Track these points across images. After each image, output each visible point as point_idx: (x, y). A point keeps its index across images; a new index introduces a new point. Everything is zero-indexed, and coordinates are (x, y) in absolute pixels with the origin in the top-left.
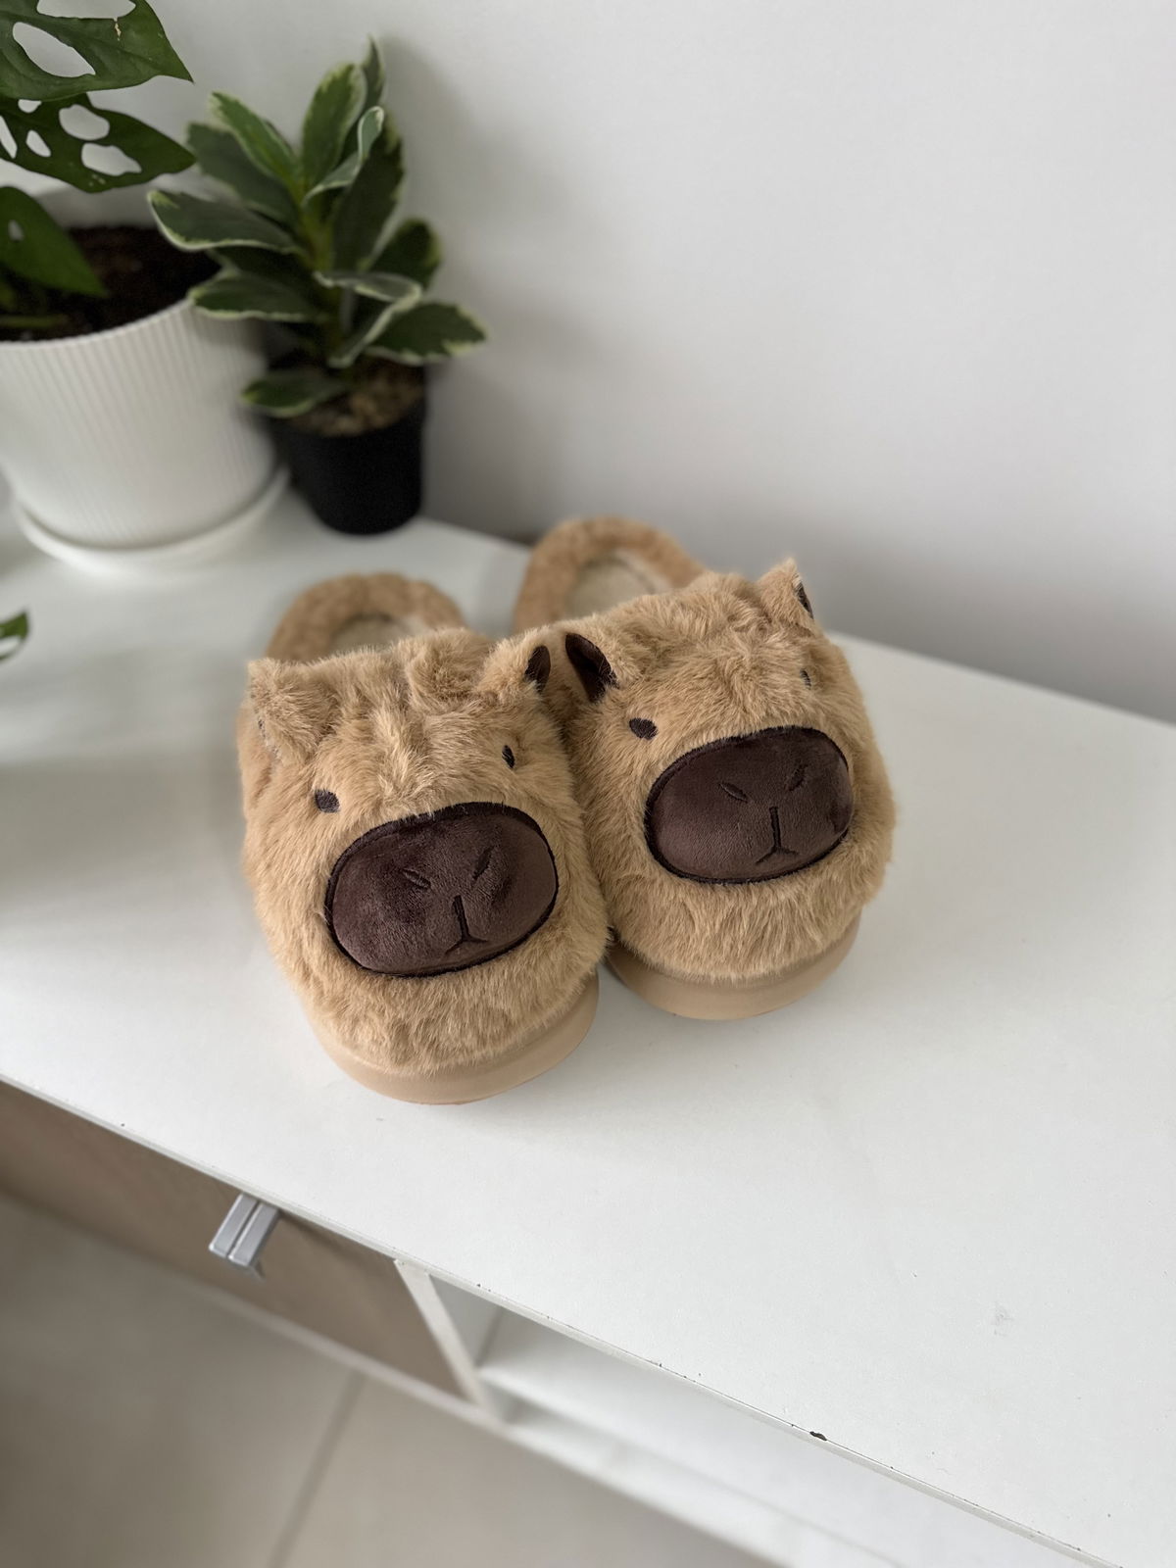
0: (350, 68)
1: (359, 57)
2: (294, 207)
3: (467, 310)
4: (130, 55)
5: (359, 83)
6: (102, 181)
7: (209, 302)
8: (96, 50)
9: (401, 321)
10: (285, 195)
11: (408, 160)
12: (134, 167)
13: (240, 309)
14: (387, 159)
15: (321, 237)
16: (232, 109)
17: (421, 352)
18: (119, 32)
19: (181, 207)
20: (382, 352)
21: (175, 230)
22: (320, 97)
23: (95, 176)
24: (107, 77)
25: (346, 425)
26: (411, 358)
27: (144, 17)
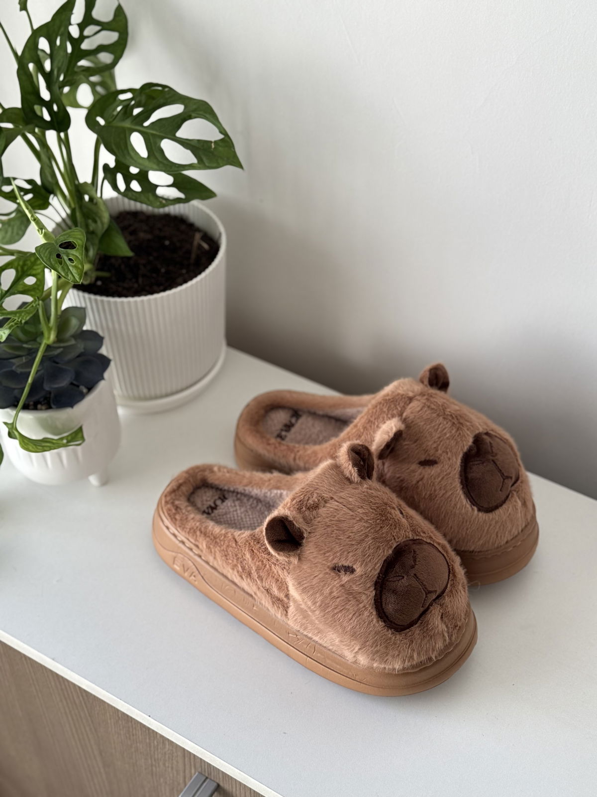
27: (227, 142)
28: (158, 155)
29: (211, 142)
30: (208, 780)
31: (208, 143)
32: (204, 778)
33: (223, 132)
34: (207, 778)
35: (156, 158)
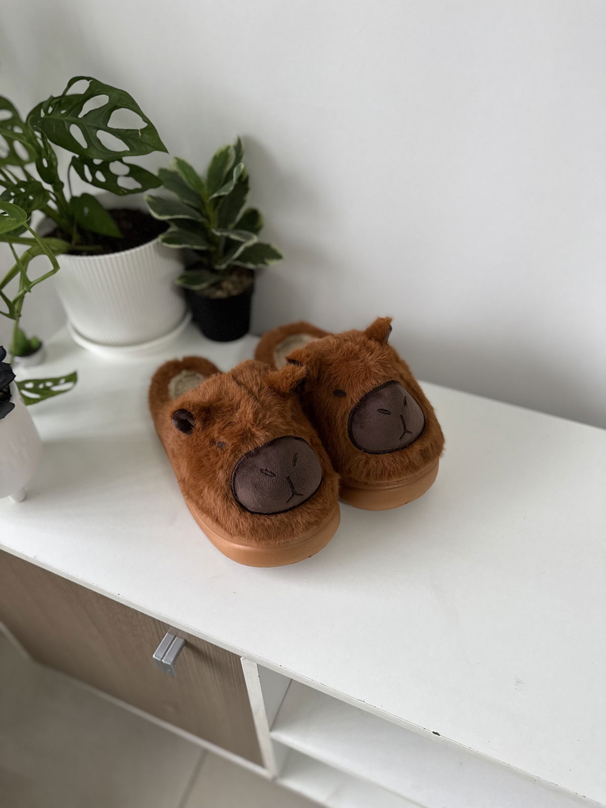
0: (228, 148)
1: (232, 142)
2: (203, 203)
3: (274, 246)
4: (144, 143)
5: (233, 154)
6: (125, 191)
7: (167, 241)
8: (130, 141)
9: (248, 250)
10: (199, 198)
11: (251, 184)
12: (139, 186)
13: (180, 244)
14: (243, 184)
15: (213, 215)
16: (181, 163)
17: (255, 263)
18: (140, 135)
19: (156, 202)
20: (238, 263)
21: (155, 211)
22: (216, 159)
23: (123, 190)
24: (133, 152)
25: (220, 294)
26: (250, 266)
27: (151, 129)
28: (96, 145)
29: (138, 130)
30: (176, 638)
31: (135, 132)
32: (174, 636)
33: (146, 120)
34: (175, 636)
35: (95, 148)
